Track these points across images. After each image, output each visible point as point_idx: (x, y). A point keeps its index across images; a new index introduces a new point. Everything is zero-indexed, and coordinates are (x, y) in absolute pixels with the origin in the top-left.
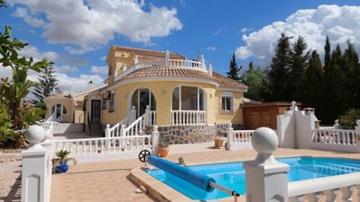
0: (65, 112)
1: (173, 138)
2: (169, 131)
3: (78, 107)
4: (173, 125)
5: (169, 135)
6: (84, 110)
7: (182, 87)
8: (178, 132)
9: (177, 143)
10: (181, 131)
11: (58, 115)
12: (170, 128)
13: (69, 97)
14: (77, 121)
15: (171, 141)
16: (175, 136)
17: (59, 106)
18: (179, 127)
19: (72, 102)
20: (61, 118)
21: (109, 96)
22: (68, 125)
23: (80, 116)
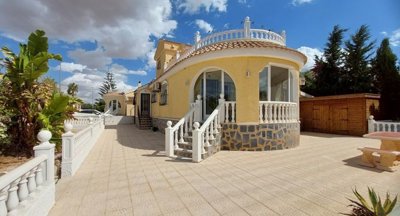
0: (120, 106)
1: (262, 142)
2: (256, 132)
3: (129, 102)
4: (262, 122)
5: (257, 137)
6: (134, 104)
7: (272, 67)
8: (270, 132)
9: (267, 148)
10: (274, 131)
11: (114, 108)
12: (258, 127)
13: (123, 94)
14: (128, 114)
15: (259, 146)
16: (266, 139)
17: (115, 101)
18: (271, 126)
19: (124, 98)
20: (117, 111)
21: (160, 88)
22: (121, 117)
23: (131, 110)
